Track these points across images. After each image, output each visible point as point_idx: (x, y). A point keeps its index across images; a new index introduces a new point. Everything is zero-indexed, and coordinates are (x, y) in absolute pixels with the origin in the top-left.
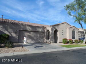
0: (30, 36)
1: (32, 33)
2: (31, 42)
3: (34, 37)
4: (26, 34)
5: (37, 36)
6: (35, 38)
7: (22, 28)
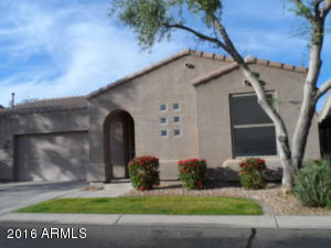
0: (53, 152)
1: (59, 139)
2: (58, 177)
3: (72, 157)
4: (42, 146)
5: (83, 152)
6: (74, 161)
7: (22, 127)
